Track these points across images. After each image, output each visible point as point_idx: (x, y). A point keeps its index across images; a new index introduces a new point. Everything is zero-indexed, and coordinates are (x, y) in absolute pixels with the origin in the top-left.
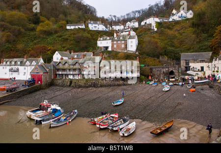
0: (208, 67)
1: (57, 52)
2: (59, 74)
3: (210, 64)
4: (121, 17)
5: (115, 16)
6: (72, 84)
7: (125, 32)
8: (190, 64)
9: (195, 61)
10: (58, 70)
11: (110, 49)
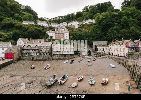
0: (106, 49)
1: (20, 39)
2: (24, 53)
3: (107, 47)
4: (52, 19)
5: (48, 18)
6: (34, 59)
7: (63, 28)
8: (98, 47)
9: (100, 45)
10: (23, 50)
11: (54, 38)
